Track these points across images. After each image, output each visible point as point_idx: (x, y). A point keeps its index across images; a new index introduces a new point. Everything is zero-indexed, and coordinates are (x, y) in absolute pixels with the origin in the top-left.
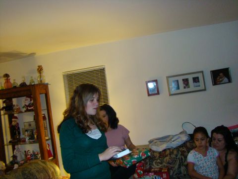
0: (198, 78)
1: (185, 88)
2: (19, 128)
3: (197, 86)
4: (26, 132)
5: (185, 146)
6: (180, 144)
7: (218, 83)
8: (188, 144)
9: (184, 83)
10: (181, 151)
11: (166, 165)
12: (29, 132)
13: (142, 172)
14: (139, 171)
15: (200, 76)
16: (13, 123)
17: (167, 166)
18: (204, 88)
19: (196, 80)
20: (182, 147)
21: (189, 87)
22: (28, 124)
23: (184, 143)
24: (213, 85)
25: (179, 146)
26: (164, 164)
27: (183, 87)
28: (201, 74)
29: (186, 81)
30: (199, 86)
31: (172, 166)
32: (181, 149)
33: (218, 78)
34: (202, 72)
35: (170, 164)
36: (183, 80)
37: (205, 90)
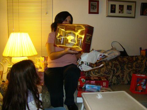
0: (131, 6)
1: (120, 12)
3: (129, 13)
5: (117, 60)
6: (113, 58)
7: (145, 14)
8: (120, 59)
9: (120, 9)
10: (114, 64)
11: (103, 74)
13: (85, 80)
14: (82, 79)
15: (133, 5)
17: (104, 76)
18: (134, 16)
19: (129, 8)
20: (115, 60)
21: (123, 13)
23: (116, 58)
24: (141, 15)
25: (112, 60)
26: (101, 73)
27: (118, 12)
28: (134, 3)
29: (121, 7)
30: (131, 13)
31: (108, 75)
32: (114, 62)
33: (145, 10)
34: (135, 2)
35: (107, 74)
36: (120, 6)
37: (134, 17)
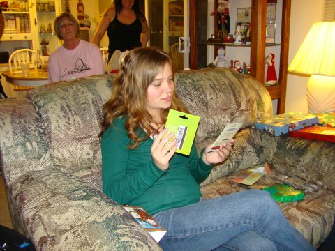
2: (227, 18)
4: (239, 26)
12: (243, 28)
16: (220, 9)
22: (244, 11)
